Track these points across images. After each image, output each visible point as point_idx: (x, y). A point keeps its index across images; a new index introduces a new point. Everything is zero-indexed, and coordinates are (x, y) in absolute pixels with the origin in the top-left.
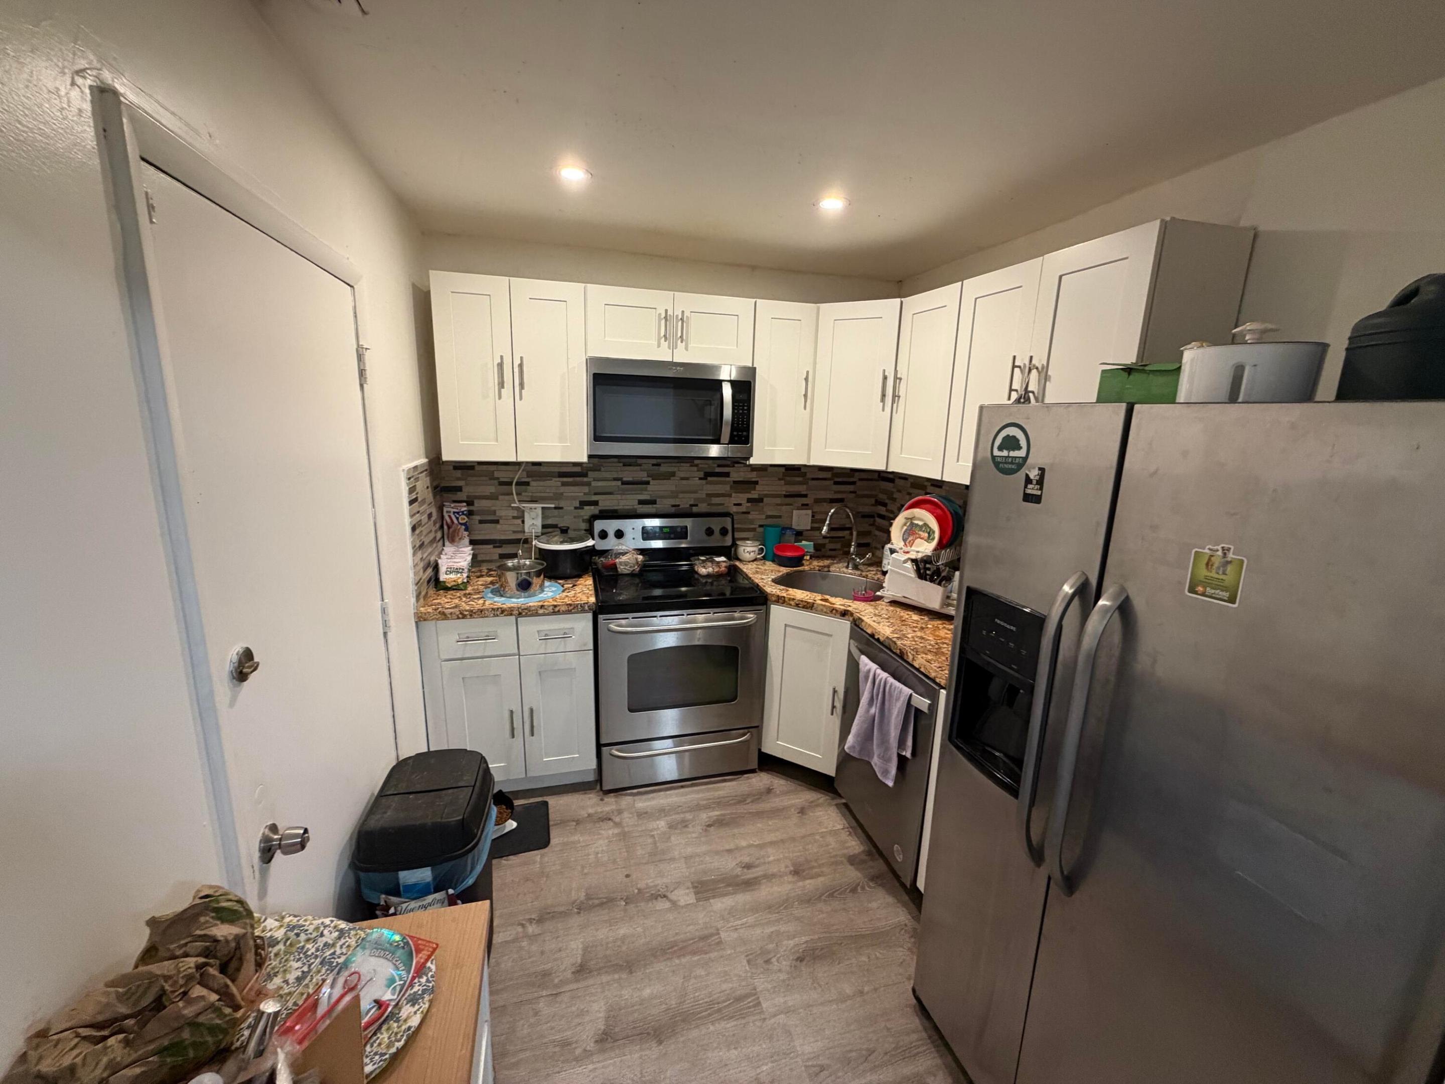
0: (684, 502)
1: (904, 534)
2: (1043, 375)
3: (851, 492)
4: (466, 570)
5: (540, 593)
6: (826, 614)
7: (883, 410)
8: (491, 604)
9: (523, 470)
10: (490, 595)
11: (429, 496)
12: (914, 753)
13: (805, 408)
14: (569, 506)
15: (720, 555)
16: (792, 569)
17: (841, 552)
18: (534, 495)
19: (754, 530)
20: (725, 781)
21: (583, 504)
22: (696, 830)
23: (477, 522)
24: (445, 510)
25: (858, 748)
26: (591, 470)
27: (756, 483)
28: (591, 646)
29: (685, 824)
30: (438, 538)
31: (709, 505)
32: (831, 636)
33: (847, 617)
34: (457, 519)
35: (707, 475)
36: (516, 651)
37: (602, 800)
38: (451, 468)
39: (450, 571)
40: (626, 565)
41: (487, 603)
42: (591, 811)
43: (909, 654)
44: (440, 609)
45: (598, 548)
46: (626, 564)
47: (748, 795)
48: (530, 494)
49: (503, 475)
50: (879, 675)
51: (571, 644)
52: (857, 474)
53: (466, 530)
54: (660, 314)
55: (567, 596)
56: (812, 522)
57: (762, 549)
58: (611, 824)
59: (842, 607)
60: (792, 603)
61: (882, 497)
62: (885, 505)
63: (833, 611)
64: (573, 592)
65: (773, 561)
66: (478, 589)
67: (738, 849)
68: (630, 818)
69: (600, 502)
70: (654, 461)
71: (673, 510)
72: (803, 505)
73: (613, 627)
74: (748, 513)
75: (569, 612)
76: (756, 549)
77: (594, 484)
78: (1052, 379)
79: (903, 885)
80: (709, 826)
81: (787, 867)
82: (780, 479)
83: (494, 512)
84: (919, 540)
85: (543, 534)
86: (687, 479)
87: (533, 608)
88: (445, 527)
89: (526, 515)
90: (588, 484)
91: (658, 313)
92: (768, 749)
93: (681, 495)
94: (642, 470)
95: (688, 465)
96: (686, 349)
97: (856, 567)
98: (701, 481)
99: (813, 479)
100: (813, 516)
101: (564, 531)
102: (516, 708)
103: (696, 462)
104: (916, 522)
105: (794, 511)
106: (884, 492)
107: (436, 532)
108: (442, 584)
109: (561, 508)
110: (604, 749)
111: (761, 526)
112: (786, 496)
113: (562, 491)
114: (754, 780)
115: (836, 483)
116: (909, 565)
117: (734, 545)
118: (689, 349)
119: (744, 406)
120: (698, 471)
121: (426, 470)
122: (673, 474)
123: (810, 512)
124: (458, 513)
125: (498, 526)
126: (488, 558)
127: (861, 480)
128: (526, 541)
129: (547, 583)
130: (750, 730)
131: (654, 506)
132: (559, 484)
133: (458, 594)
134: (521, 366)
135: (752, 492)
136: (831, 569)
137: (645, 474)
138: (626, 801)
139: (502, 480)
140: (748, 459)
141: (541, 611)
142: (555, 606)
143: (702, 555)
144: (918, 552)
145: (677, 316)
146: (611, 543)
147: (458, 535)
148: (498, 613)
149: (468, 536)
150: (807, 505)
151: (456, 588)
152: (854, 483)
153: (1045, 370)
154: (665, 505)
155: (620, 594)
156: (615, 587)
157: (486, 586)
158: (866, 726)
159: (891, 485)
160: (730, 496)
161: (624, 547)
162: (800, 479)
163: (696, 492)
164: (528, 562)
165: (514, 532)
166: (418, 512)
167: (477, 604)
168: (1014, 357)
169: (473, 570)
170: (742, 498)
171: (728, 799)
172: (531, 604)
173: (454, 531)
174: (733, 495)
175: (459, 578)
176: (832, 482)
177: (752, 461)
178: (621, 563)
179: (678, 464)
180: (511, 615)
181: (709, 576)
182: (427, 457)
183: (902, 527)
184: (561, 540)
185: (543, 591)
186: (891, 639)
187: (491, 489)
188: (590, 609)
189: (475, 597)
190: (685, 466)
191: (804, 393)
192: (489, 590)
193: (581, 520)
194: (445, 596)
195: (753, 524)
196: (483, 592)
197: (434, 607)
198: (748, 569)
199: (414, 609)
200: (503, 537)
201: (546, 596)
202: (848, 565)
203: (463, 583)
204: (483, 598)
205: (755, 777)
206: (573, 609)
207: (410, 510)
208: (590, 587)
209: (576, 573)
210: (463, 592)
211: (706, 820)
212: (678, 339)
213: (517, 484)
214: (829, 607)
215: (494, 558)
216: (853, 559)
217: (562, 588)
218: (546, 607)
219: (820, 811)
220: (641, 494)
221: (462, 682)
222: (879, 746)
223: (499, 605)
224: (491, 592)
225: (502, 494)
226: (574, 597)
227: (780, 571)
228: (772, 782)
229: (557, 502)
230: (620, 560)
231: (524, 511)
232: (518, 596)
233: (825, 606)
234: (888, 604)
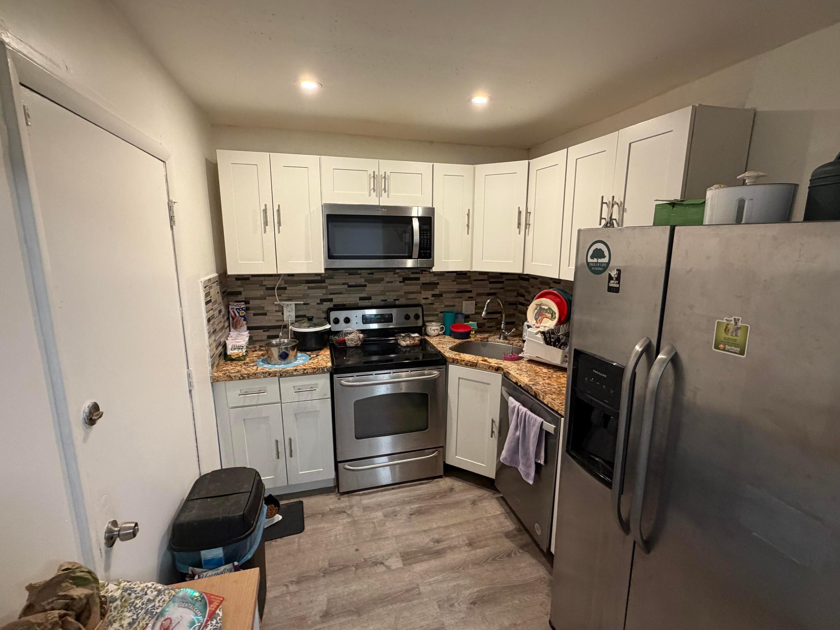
0: (390, 298)
1: (535, 315)
2: (621, 208)
3: (501, 288)
4: (245, 347)
5: (295, 361)
6: (485, 370)
7: (519, 233)
8: (262, 369)
9: (282, 280)
10: (261, 363)
11: (219, 298)
12: (546, 461)
13: (468, 234)
14: (313, 303)
15: (414, 333)
16: (463, 340)
17: (495, 328)
18: (290, 295)
19: (437, 315)
20: (422, 484)
21: (323, 301)
22: (402, 518)
23: (252, 315)
24: (230, 307)
25: (509, 459)
26: (327, 279)
27: (438, 284)
28: (329, 396)
29: (395, 514)
30: (226, 327)
31: (406, 299)
32: (489, 384)
33: (499, 371)
34: (239, 313)
35: (405, 279)
36: (279, 400)
37: (339, 499)
38: (234, 279)
39: (234, 348)
41: (259, 368)
42: (332, 507)
43: (540, 395)
44: (227, 374)
45: (332, 330)
46: (352, 340)
47: (438, 493)
48: (287, 295)
49: (268, 283)
50: (521, 410)
51: (316, 395)
52: (504, 276)
53: (245, 320)
54: (370, 175)
55: (312, 363)
56: (476, 309)
57: (443, 327)
58: (345, 515)
59: (496, 365)
60: (463, 363)
61: (522, 291)
62: (523, 296)
63: (490, 368)
64: (317, 360)
65: (450, 335)
66: (253, 360)
67: (430, 530)
68: (358, 511)
69: (334, 300)
70: (369, 271)
71: (383, 303)
72: (469, 298)
73: (343, 382)
74: (433, 304)
75: (314, 373)
76: (439, 328)
77: (329, 287)
78: (627, 210)
79: (541, 550)
80: (411, 514)
81: (464, 541)
82: (453, 281)
83: (263, 308)
84: (545, 318)
85: (296, 321)
86: (391, 282)
87: (290, 371)
88: (231, 319)
89: (285, 309)
90: (326, 288)
91: (369, 173)
92: (450, 461)
93: (388, 294)
94: (361, 277)
95: (392, 273)
96: (388, 196)
97: (505, 338)
98: (401, 284)
99: (475, 280)
100: (476, 305)
101: (310, 319)
102: (280, 438)
103: (397, 271)
104: (543, 307)
105: (463, 302)
106: (522, 287)
107: (224, 322)
108: (229, 357)
109: (308, 304)
110: (340, 465)
111: (441, 312)
112: (457, 292)
113: (308, 293)
114: (441, 482)
115: (491, 283)
116: (539, 336)
117: (424, 325)
118: (390, 196)
119: (427, 233)
120: (398, 277)
121: (217, 281)
122: (382, 280)
123: (474, 302)
124: (239, 309)
125: (266, 317)
126: (260, 339)
127: (507, 280)
128: (285, 327)
129: (299, 354)
130: (438, 449)
131: (370, 301)
132: (307, 288)
133: (240, 363)
134: (278, 211)
135: (435, 290)
136: (489, 340)
137: (363, 280)
138: (355, 499)
139: (268, 286)
140: (431, 268)
141: (295, 373)
142: (305, 370)
143: (403, 333)
144: (545, 327)
145: (382, 175)
146: (342, 327)
147: (240, 324)
148: (267, 375)
149: (246, 324)
150: (472, 297)
151: (239, 359)
152: (502, 282)
153: (622, 205)
154: (377, 300)
155: (348, 360)
156: (345, 356)
157: (258, 357)
158: (513, 444)
159: (527, 283)
160: (420, 293)
161: (350, 329)
162: (467, 280)
163: (398, 291)
164: (286, 341)
165: (277, 321)
166: (212, 309)
167: (252, 370)
168: (603, 197)
169: (250, 347)
170: (428, 294)
171: (424, 496)
172: (288, 369)
173: (237, 321)
174: (423, 292)
175: (240, 352)
176: (488, 282)
177: (434, 269)
178: (348, 340)
179: (385, 273)
180: (275, 376)
181: (407, 346)
182: (217, 273)
183: (534, 311)
184: (308, 325)
185: (296, 359)
186: (528, 385)
187: (261, 293)
188: (328, 371)
189: (251, 365)
190: (391, 274)
191: (467, 223)
192: (261, 360)
193: (321, 311)
194: (231, 365)
195: (436, 311)
196: (256, 361)
197: (223, 372)
198: (433, 341)
199: (210, 374)
200: (269, 325)
201: (298, 363)
202: (500, 337)
203: (243, 355)
204: (256, 365)
205: (442, 481)
206: (317, 371)
207: (206, 308)
208: (328, 356)
209: (318, 347)
210: (243, 362)
211: (409, 511)
212: (383, 190)
213: (278, 289)
214: (487, 365)
215: (264, 338)
216: (503, 332)
217: (309, 358)
218: (298, 370)
219: (486, 502)
220: (361, 293)
221: (243, 422)
222: (522, 457)
223: (267, 370)
224: (262, 361)
225: (269, 296)
226: (317, 363)
227: (454, 342)
228: (453, 483)
229: (305, 300)
230: (348, 338)
231: (283, 306)
232: (279, 364)
233: (484, 364)
234: (526, 362)
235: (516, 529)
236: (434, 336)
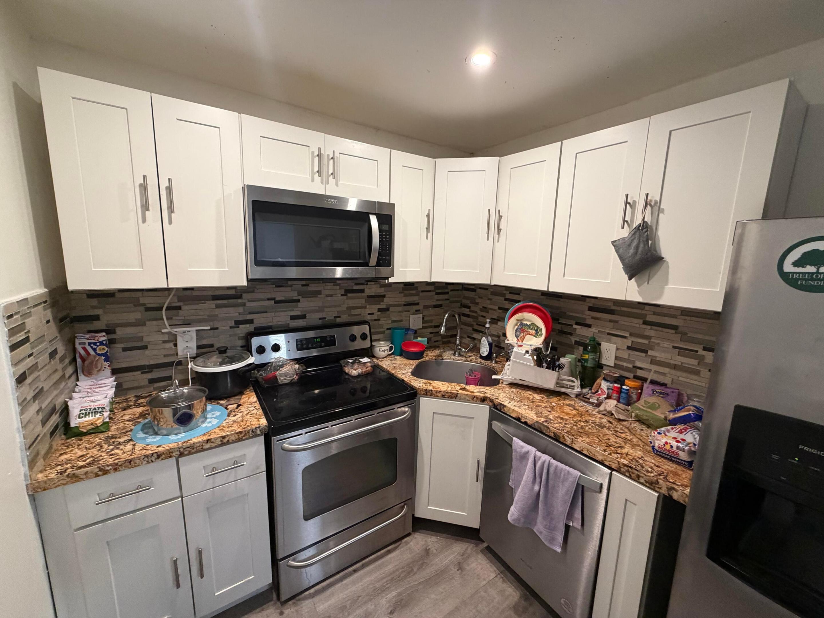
0: (330, 315)
1: (515, 333)
2: (656, 208)
3: (446, 299)
4: (108, 408)
5: (203, 422)
6: (468, 401)
7: (488, 239)
8: (144, 449)
9: (174, 296)
10: (141, 435)
11: (52, 330)
13: (428, 237)
14: (224, 326)
15: (363, 357)
16: (417, 361)
18: (186, 318)
19: (383, 332)
20: (389, 552)
21: (238, 323)
23: (121, 350)
24: (77, 341)
25: (522, 520)
26: (245, 292)
27: (384, 296)
28: (264, 469)
30: (67, 376)
31: (349, 316)
32: (473, 418)
33: (486, 402)
34: (95, 350)
35: (347, 291)
36: (178, 494)
37: (281, 613)
38: (84, 297)
39: (85, 413)
40: (286, 376)
41: (137, 448)
44: (68, 471)
45: (257, 363)
46: (285, 374)
47: (413, 563)
48: (183, 318)
49: (150, 301)
53: (106, 360)
54: (313, 153)
55: (234, 421)
56: (423, 323)
57: (392, 346)
59: (482, 395)
60: (439, 395)
62: (469, 307)
63: (474, 399)
64: (240, 415)
65: (401, 355)
66: (124, 428)
69: (254, 321)
70: (304, 283)
71: (320, 322)
72: (416, 311)
73: (286, 445)
74: (379, 320)
75: (240, 440)
76: (388, 348)
77: (248, 304)
78: (665, 212)
80: (391, 613)
82: (400, 293)
83: (141, 339)
84: (528, 335)
85: (199, 356)
86: (331, 296)
87: (198, 445)
88: (79, 360)
89: (179, 339)
90: (244, 305)
91: (311, 150)
92: (419, 514)
93: (326, 310)
94: (292, 290)
95: (332, 284)
96: (337, 185)
97: (461, 354)
98: (343, 297)
99: (423, 291)
100: (423, 318)
101: (222, 351)
102: (181, 555)
103: (339, 282)
104: (525, 322)
105: (411, 316)
106: (465, 298)
107: (64, 369)
108: (76, 430)
109: (217, 328)
110: (282, 563)
111: (388, 329)
112: (405, 305)
113: (216, 313)
114: (411, 543)
115: (437, 294)
116: (527, 356)
117: (372, 346)
118: (339, 184)
119: (387, 235)
120: (340, 289)
121: (45, 302)
122: (319, 292)
123: (421, 315)
124: (95, 344)
125: (147, 352)
126: (136, 385)
127: (452, 290)
129: (209, 407)
130: (406, 502)
131: (304, 320)
132: (214, 306)
133: (97, 440)
134: (169, 189)
135: (381, 303)
136: (445, 357)
137: (296, 294)
138: (305, 606)
139: (149, 306)
140: (387, 278)
141: (207, 446)
142: (224, 437)
143: (350, 357)
144: (531, 345)
145: (328, 155)
146: (269, 357)
147: (97, 368)
148: (153, 459)
149: (109, 366)
150: (419, 310)
151: (95, 430)
152: (447, 293)
153: (658, 205)
154: (313, 318)
155: (281, 402)
156: (276, 397)
157: (134, 421)
158: (530, 501)
159: (473, 293)
160: (365, 308)
161: (281, 359)
162: (414, 292)
163: (338, 306)
164: (186, 390)
165: (166, 356)
166: (30, 355)
167: (124, 452)
169: (117, 403)
170: (374, 309)
171: (397, 573)
172: (194, 441)
173: (91, 363)
174: (368, 306)
175: (98, 419)
176: (434, 293)
177: (393, 280)
178: (281, 375)
179: (324, 284)
180: (170, 457)
181: (359, 376)
182: (45, 288)
183: (514, 327)
184: (220, 360)
185: (206, 418)
186: (539, 423)
187: (136, 315)
188: (261, 433)
189: (121, 440)
190: (330, 285)
191: (426, 226)
192: (139, 426)
193: (237, 338)
194: (79, 445)
195: (382, 328)
196: (131, 430)
197: (59, 468)
198: (385, 364)
199: (26, 480)
200: (152, 362)
201: (210, 425)
202: (455, 353)
203: (105, 423)
204: (131, 440)
205: (412, 540)
206: (244, 436)
207: (12, 358)
208: (256, 405)
209: (237, 390)
210: (103, 436)
211: (387, 606)
212: (330, 176)
213: (168, 309)
214: (471, 396)
215: (142, 384)
216: (459, 349)
217: (227, 412)
218: (213, 440)
219: (473, 563)
220: (293, 310)
221: (107, 547)
222: (544, 518)
223: (154, 449)
224: (142, 430)
225: (150, 320)
226: (242, 421)
227: (411, 365)
228: (426, 541)
229: (211, 323)
230: (280, 372)
231: (176, 335)
232: (176, 432)
233: (467, 395)
234: (508, 386)
235: (521, 597)
236: (383, 358)
